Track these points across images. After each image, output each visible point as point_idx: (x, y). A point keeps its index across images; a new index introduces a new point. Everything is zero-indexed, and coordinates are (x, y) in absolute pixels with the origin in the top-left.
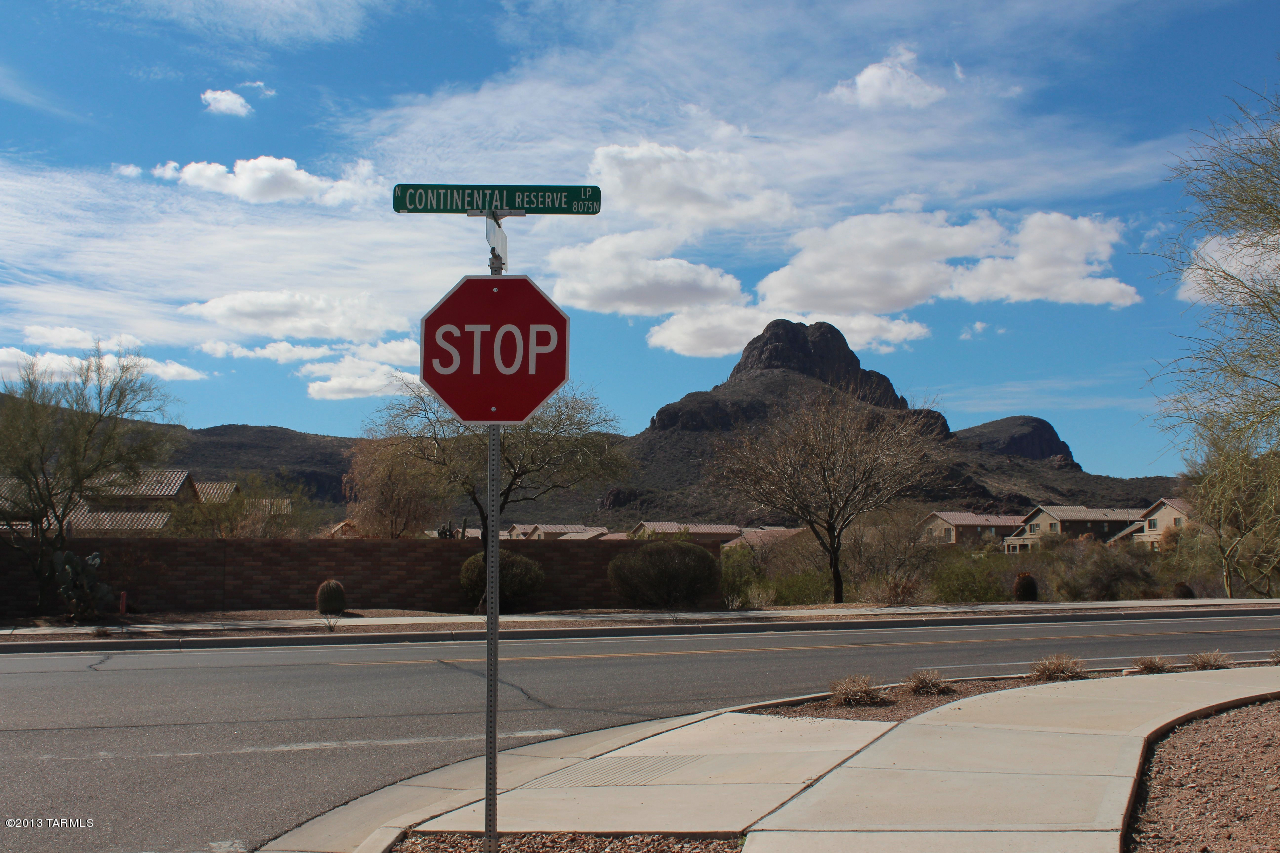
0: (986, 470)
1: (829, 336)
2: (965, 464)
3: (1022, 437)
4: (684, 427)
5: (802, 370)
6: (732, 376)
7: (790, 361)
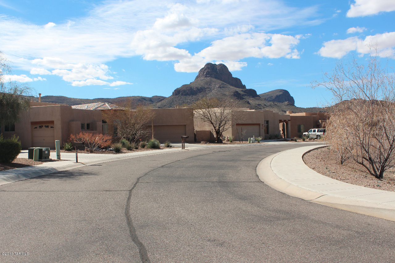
0: (266, 106)
1: (223, 68)
2: (260, 105)
3: (280, 96)
4: (182, 95)
5: (216, 78)
6: (195, 79)
7: (212, 75)
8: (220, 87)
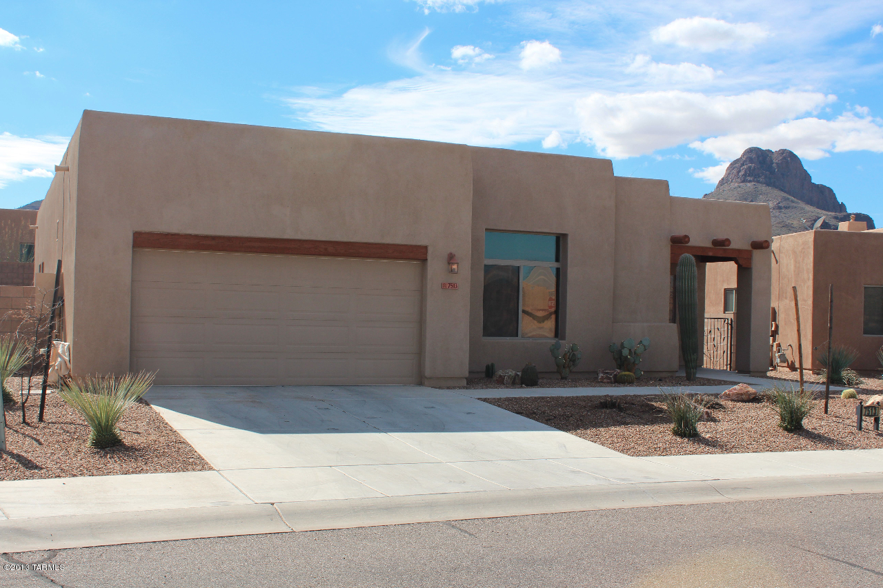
1: (789, 160)
5: (768, 184)
6: (717, 187)
7: (759, 177)
8: (780, 208)
